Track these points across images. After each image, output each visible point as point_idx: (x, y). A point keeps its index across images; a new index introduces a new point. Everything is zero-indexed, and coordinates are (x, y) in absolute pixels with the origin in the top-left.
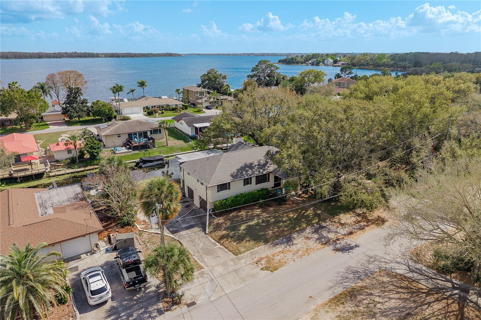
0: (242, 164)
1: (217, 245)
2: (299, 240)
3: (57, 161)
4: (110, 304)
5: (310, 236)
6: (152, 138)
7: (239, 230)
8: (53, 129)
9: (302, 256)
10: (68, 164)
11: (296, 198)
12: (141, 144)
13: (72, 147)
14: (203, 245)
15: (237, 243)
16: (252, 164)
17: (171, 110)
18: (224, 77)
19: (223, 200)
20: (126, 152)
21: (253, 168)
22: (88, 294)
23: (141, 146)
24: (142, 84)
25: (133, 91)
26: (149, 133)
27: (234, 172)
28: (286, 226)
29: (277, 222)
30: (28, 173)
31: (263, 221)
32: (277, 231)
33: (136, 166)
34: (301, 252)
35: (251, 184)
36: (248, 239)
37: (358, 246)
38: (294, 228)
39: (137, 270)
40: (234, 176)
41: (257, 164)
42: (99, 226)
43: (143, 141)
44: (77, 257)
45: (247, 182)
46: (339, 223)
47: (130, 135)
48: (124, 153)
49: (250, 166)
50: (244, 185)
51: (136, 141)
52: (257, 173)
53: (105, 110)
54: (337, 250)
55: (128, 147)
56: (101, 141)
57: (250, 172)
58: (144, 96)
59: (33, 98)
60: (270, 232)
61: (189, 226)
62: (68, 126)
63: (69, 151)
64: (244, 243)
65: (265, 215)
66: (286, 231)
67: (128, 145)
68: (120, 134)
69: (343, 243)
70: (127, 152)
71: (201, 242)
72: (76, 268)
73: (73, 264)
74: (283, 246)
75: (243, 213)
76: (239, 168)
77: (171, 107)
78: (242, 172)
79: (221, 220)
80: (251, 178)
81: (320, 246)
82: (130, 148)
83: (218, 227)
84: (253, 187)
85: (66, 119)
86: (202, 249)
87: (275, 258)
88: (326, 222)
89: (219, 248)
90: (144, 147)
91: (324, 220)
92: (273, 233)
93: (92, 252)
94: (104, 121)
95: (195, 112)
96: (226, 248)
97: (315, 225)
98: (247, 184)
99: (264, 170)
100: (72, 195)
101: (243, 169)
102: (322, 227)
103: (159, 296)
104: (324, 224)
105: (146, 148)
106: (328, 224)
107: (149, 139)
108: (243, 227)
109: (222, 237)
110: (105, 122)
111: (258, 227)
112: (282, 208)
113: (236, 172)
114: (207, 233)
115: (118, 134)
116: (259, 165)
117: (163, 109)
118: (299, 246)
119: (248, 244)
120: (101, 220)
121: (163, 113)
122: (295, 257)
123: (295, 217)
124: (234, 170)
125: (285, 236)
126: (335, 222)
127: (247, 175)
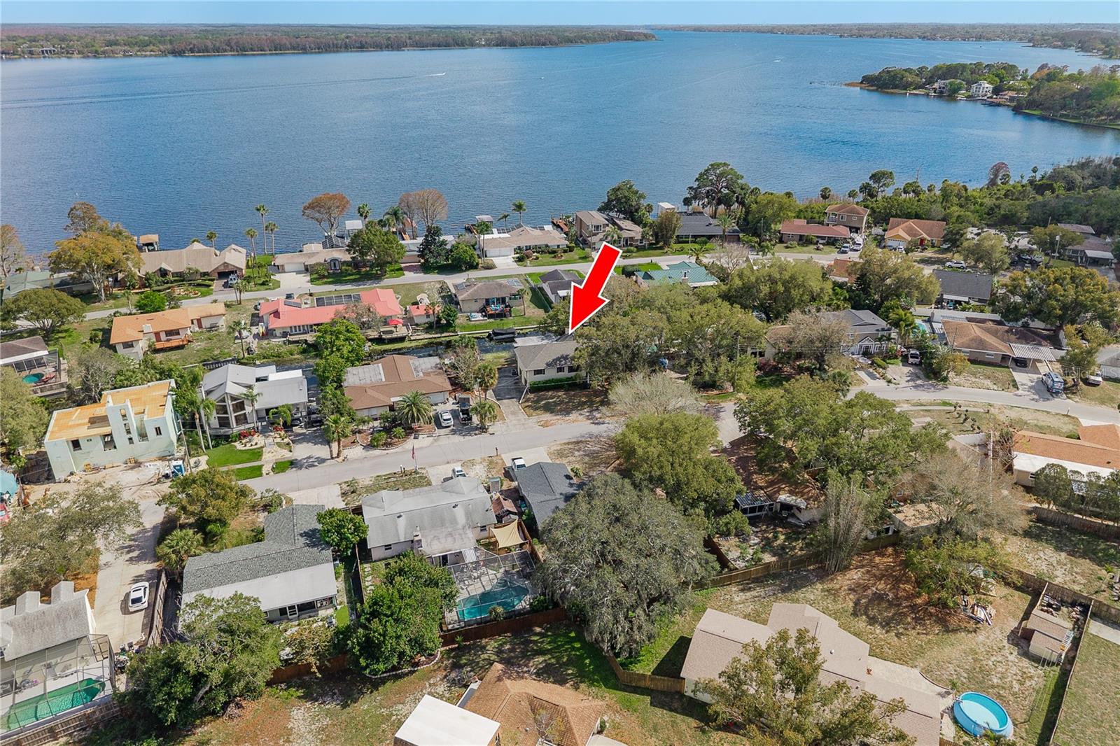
0: (559, 355)
2: (574, 414)
3: (417, 325)
4: (452, 427)
5: (584, 413)
6: (510, 306)
7: (540, 403)
8: (410, 277)
9: (568, 423)
10: (427, 328)
12: (497, 312)
13: (431, 312)
14: (513, 409)
15: (534, 411)
17: (550, 253)
18: (642, 196)
19: (538, 382)
20: (481, 320)
21: (569, 359)
22: (442, 420)
23: (497, 314)
24: (519, 207)
25: (505, 217)
26: (507, 299)
27: (552, 361)
28: (573, 405)
29: (568, 402)
30: (394, 335)
31: (559, 400)
32: (564, 407)
33: (488, 337)
34: (569, 421)
35: (564, 372)
36: (541, 409)
38: (577, 407)
39: (468, 415)
40: (548, 365)
41: (572, 356)
42: (450, 388)
43: (500, 307)
44: (436, 405)
45: (560, 370)
47: (487, 300)
48: (479, 320)
49: (566, 358)
50: (558, 372)
51: (493, 309)
52: (570, 364)
53: (466, 256)
54: (593, 423)
55: (484, 313)
56: (457, 303)
58: (519, 226)
59: (391, 243)
60: (559, 407)
61: (510, 397)
62: (425, 273)
63: (428, 316)
65: (564, 396)
66: (571, 408)
67: (484, 311)
69: (601, 420)
71: (512, 407)
72: (435, 410)
73: (434, 407)
74: (561, 416)
76: (556, 358)
78: (556, 362)
79: (532, 395)
80: (564, 367)
81: (584, 419)
82: (484, 316)
83: (527, 400)
84: (566, 374)
85: (422, 261)
86: (510, 411)
87: (551, 421)
89: (522, 411)
90: (501, 315)
92: (561, 408)
93: (445, 403)
94: (464, 268)
95: (580, 258)
96: (525, 412)
100: (434, 365)
101: (558, 359)
102: (597, 409)
103: (476, 428)
105: (502, 317)
107: (506, 307)
108: (544, 402)
109: (526, 406)
110: (465, 271)
111: (553, 403)
112: (581, 393)
114: (519, 402)
115: (475, 299)
116: (573, 358)
117: (540, 250)
118: (571, 418)
119: (539, 412)
120: (452, 385)
121: (537, 258)
122: (564, 423)
123: (585, 400)
125: (567, 411)
127: (561, 364)
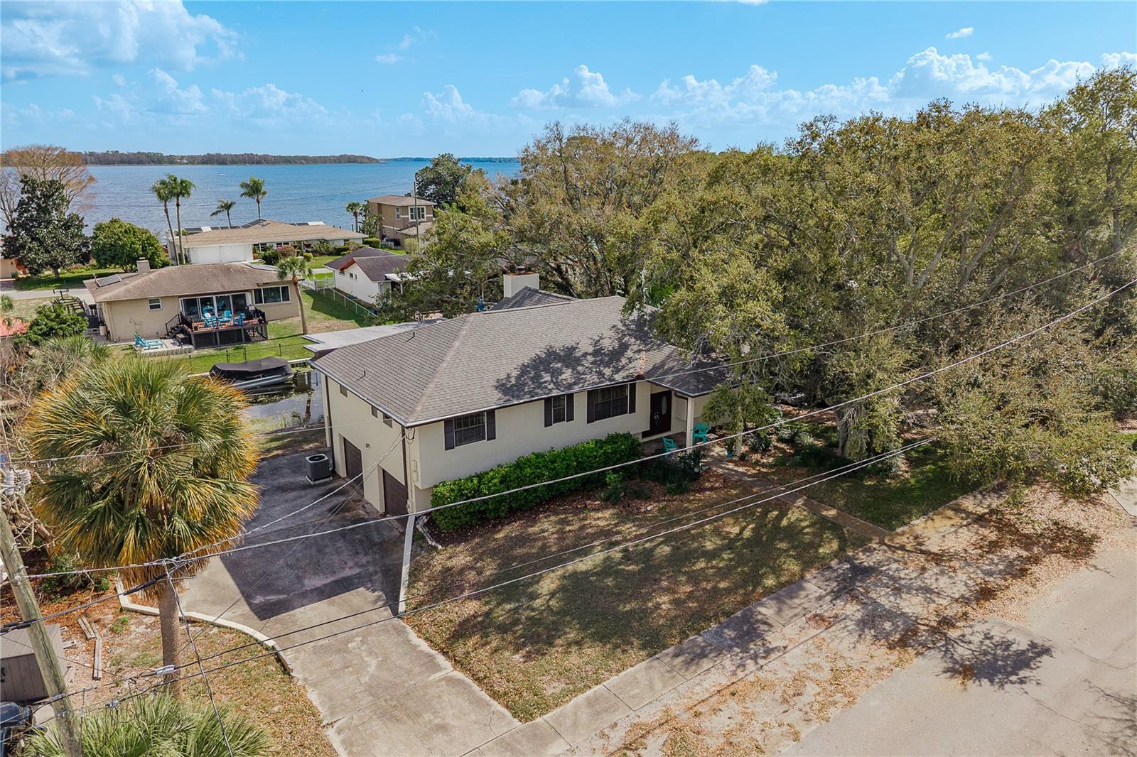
0: (536, 349)
1: (437, 668)
2: (790, 631)
5: (826, 609)
6: (258, 313)
7: (533, 596)
9: (823, 707)
11: (731, 466)
12: (223, 328)
14: (379, 666)
15: (528, 657)
16: (574, 349)
17: (330, 254)
19: (470, 479)
20: (172, 353)
21: (578, 361)
23: (221, 333)
24: (254, 190)
25: (228, 207)
26: (250, 299)
27: (509, 376)
28: (723, 573)
29: (682, 557)
31: (627, 557)
32: (690, 596)
34: (811, 689)
35: (571, 418)
36: (572, 636)
37: (1046, 651)
38: (756, 580)
40: (509, 389)
41: (591, 350)
43: (229, 320)
45: (557, 410)
46: (922, 552)
47: (190, 303)
48: (168, 353)
49: (569, 357)
50: (548, 424)
52: (592, 380)
53: (133, 243)
54: (967, 671)
55: (181, 336)
56: (99, 322)
57: (567, 375)
58: (260, 221)
60: (664, 600)
61: (335, 582)
62: (21, 289)
64: (556, 652)
65: (629, 528)
66: (728, 591)
67: (183, 331)
68: (157, 300)
69: (973, 637)
70: (177, 353)
71: (370, 653)
74: (728, 662)
75: (546, 526)
76: (526, 361)
77: (332, 246)
78: (538, 376)
79: (458, 556)
80: (570, 397)
81: (883, 655)
82: (187, 341)
83: (446, 587)
85: (21, 275)
86: (370, 689)
87: (707, 723)
88: (871, 550)
89: (450, 681)
90: (233, 337)
91: (862, 543)
92: (677, 603)
96: (479, 680)
97: (834, 563)
98: (559, 419)
99: (617, 371)
101: (542, 364)
102: (863, 572)
104: (865, 560)
105: (240, 341)
106: (878, 556)
107: (249, 317)
108: (549, 583)
109: (463, 630)
111: (610, 582)
112: (689, 501)
113: (515, 373)
114: (402, 607)
115: (151, 301)
116: (597, 353)
117: (310, 250)
118: (796, 658)
119: (574, 659)
122: (794, 716)
123: (747, 533)
124: (509, 368)
125: (728, 614)
126: (902, 548)
127: (557, 385)
